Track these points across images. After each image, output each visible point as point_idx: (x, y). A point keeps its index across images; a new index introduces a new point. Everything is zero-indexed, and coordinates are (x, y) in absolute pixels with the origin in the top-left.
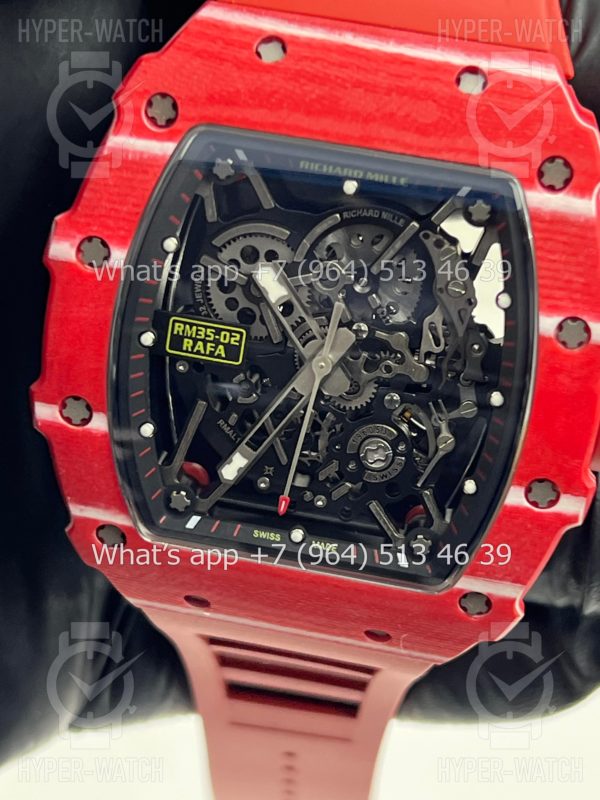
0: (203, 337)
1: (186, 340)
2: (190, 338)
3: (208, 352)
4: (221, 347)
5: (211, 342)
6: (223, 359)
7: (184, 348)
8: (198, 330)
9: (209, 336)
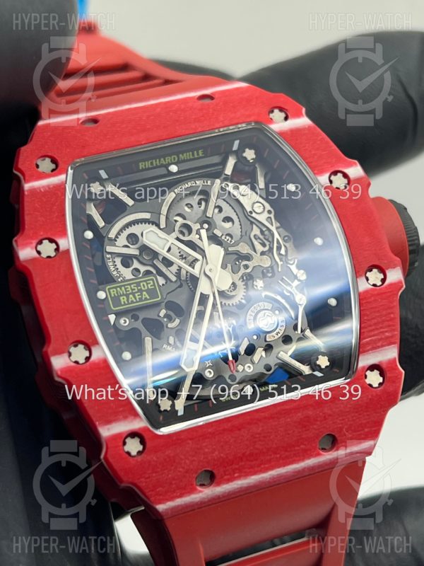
0: (131, 291)
1: (121, 298)
2: (123, 295)
3: (138, 300)
4: (144, 293)
5: (137, 292)
6: (148, 300)
7: (123, 303)
8: (125, 289)
9: (134, 289)
